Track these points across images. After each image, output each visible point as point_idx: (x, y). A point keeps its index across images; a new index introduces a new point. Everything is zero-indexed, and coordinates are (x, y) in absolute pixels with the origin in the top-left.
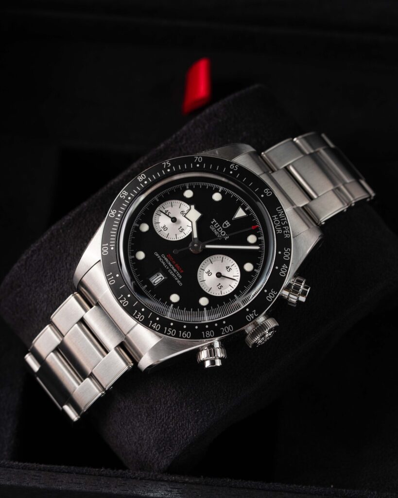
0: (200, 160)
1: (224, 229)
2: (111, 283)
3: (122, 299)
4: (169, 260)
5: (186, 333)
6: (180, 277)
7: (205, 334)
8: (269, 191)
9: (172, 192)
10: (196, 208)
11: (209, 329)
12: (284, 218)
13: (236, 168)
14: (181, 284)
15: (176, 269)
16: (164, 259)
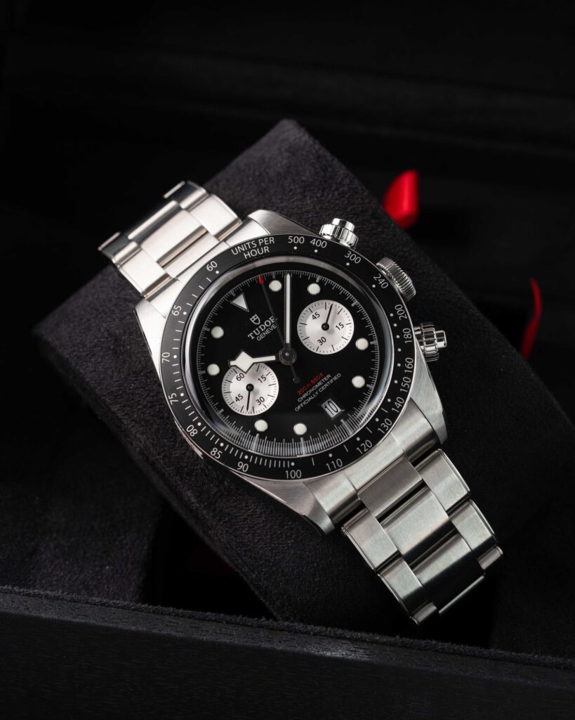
0: (167, 355)
1: (262, 323)
2: (340, 464)
3: (362, 448)
4: (305, 392)
5: (407, 364)
6: (329, 376)
7: (408, 339)
8: (210, 265)
9: (210, 393)
10: (234, 358)
11: (401, 335)
12: (247, 246)
13: (179, 309)
14: (339, 375)
15: (318, 382)
16: (305, 399)
